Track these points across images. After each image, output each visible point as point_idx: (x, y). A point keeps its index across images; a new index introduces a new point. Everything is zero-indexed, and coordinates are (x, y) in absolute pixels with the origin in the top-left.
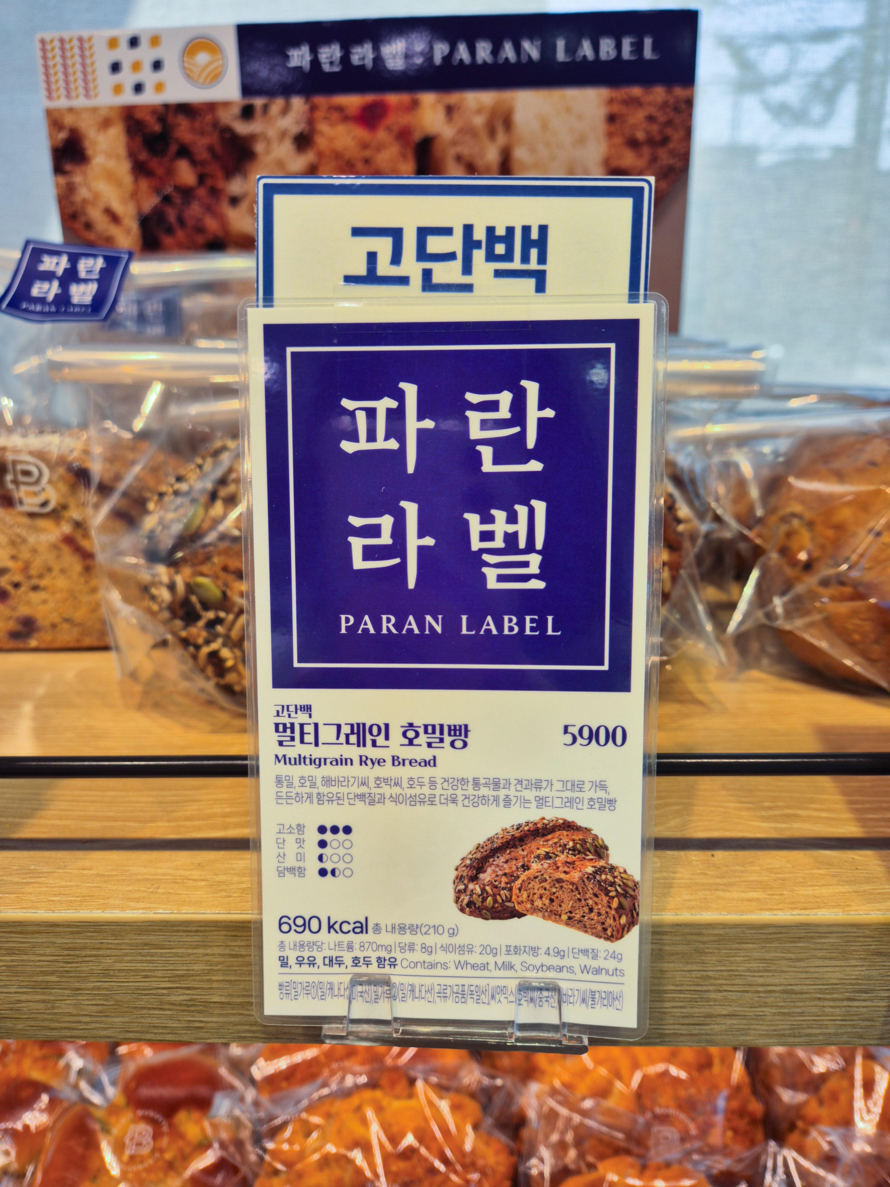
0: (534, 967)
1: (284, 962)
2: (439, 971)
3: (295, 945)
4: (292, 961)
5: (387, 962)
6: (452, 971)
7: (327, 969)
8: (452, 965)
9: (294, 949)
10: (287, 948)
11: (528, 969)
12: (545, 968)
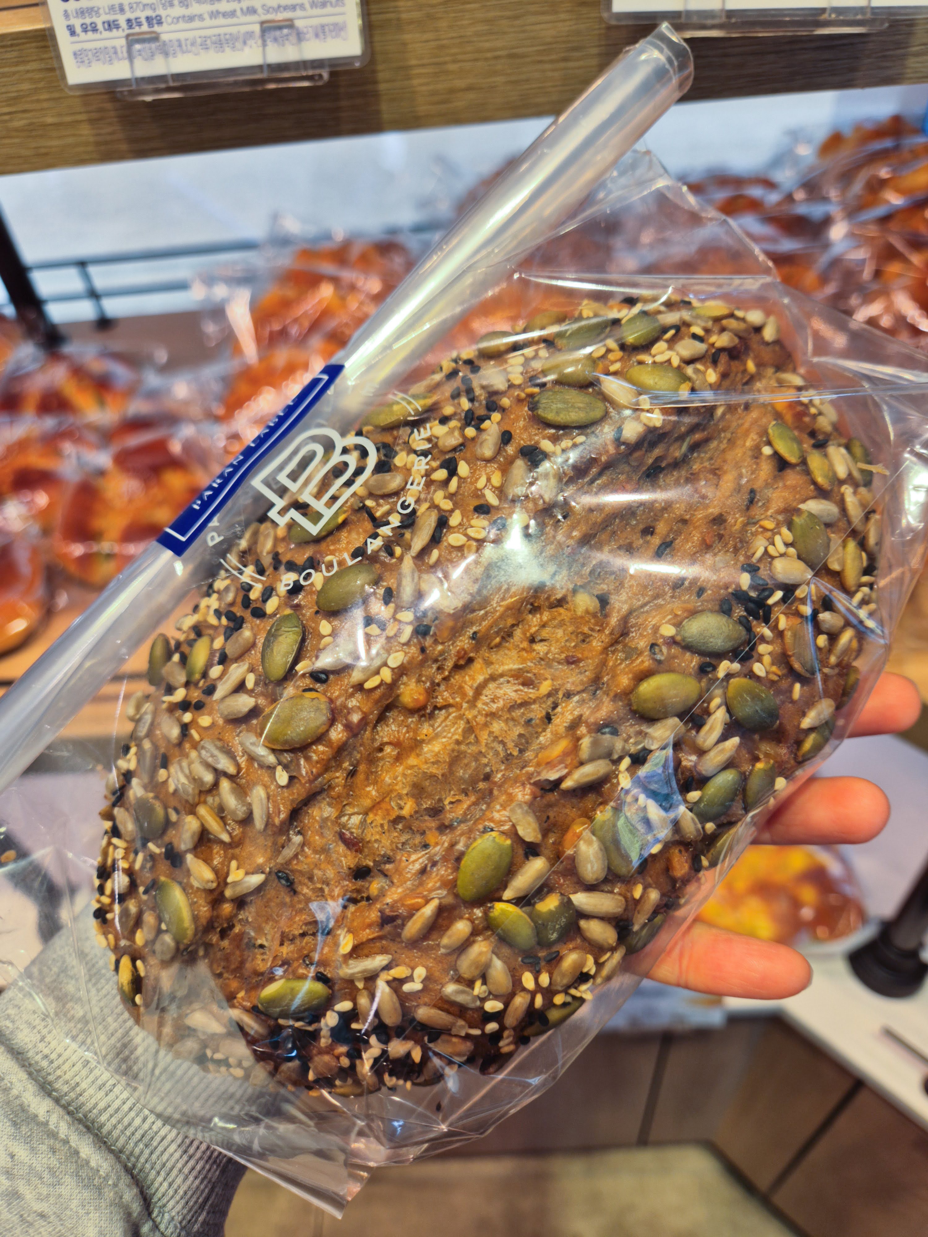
0: (273, 8)
1: (73, 33)
2: (197, 24)
3: (77, 13)
4: (78, 29)
5: (155, 21)
6: (208, 22)
7: (107, 34)
8: (206, 16)
9: (77, 17)
10: (71, 17)
11: (268, 12)
12: (282, 9)
